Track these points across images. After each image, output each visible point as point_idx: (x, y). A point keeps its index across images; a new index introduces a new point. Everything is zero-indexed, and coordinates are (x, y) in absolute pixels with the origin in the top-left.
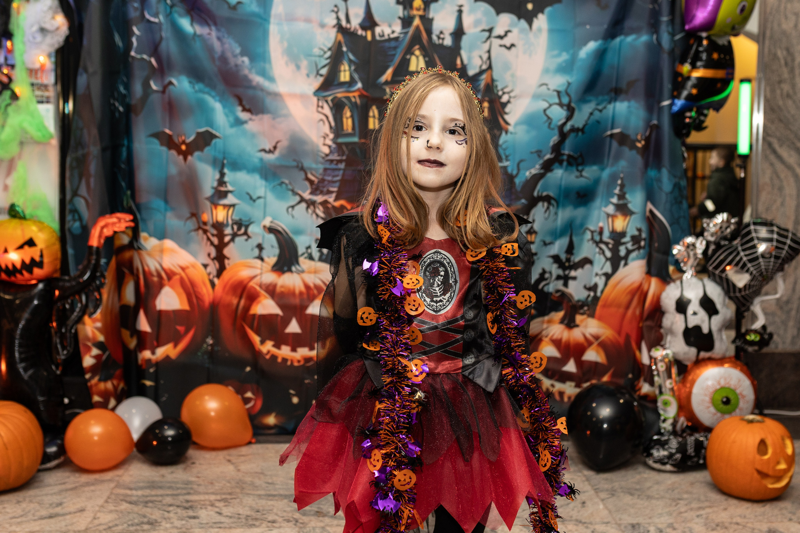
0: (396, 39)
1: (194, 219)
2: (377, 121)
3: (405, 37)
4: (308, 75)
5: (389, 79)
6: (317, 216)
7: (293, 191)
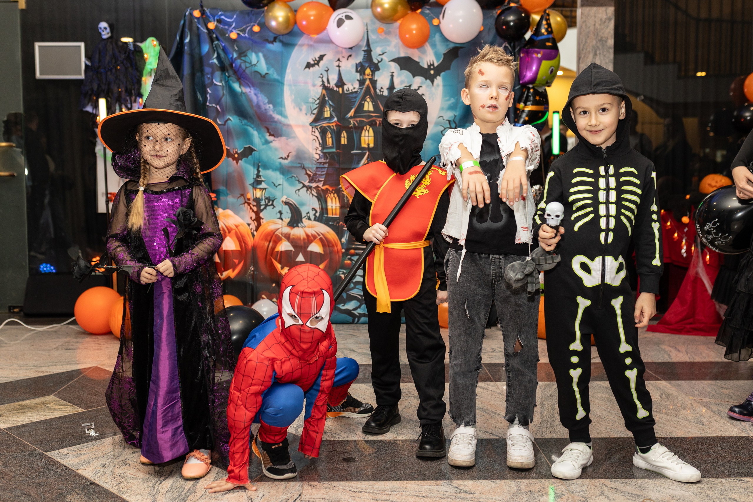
0: (356, 92)
1: (242, 197)
2: (346, 140)
3: (361, 91)
4: (306, 114)
5: (352, 115)
6: (313, 195)
7: (298, 181)
